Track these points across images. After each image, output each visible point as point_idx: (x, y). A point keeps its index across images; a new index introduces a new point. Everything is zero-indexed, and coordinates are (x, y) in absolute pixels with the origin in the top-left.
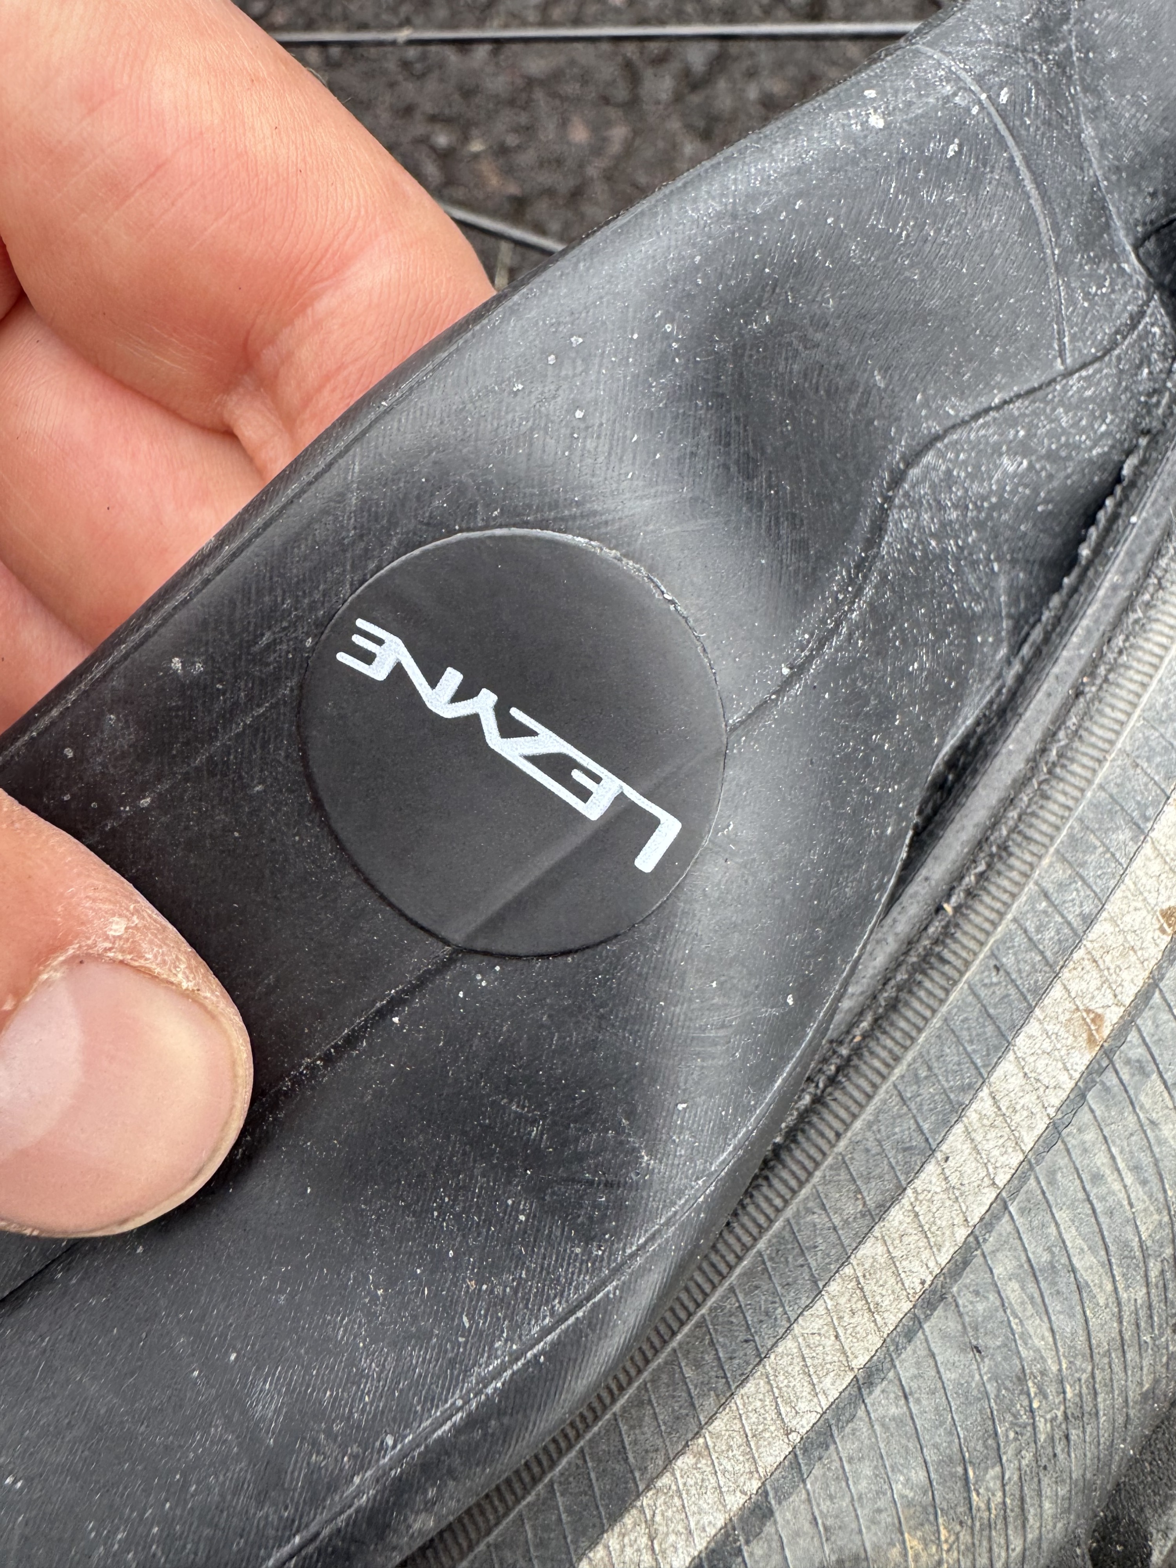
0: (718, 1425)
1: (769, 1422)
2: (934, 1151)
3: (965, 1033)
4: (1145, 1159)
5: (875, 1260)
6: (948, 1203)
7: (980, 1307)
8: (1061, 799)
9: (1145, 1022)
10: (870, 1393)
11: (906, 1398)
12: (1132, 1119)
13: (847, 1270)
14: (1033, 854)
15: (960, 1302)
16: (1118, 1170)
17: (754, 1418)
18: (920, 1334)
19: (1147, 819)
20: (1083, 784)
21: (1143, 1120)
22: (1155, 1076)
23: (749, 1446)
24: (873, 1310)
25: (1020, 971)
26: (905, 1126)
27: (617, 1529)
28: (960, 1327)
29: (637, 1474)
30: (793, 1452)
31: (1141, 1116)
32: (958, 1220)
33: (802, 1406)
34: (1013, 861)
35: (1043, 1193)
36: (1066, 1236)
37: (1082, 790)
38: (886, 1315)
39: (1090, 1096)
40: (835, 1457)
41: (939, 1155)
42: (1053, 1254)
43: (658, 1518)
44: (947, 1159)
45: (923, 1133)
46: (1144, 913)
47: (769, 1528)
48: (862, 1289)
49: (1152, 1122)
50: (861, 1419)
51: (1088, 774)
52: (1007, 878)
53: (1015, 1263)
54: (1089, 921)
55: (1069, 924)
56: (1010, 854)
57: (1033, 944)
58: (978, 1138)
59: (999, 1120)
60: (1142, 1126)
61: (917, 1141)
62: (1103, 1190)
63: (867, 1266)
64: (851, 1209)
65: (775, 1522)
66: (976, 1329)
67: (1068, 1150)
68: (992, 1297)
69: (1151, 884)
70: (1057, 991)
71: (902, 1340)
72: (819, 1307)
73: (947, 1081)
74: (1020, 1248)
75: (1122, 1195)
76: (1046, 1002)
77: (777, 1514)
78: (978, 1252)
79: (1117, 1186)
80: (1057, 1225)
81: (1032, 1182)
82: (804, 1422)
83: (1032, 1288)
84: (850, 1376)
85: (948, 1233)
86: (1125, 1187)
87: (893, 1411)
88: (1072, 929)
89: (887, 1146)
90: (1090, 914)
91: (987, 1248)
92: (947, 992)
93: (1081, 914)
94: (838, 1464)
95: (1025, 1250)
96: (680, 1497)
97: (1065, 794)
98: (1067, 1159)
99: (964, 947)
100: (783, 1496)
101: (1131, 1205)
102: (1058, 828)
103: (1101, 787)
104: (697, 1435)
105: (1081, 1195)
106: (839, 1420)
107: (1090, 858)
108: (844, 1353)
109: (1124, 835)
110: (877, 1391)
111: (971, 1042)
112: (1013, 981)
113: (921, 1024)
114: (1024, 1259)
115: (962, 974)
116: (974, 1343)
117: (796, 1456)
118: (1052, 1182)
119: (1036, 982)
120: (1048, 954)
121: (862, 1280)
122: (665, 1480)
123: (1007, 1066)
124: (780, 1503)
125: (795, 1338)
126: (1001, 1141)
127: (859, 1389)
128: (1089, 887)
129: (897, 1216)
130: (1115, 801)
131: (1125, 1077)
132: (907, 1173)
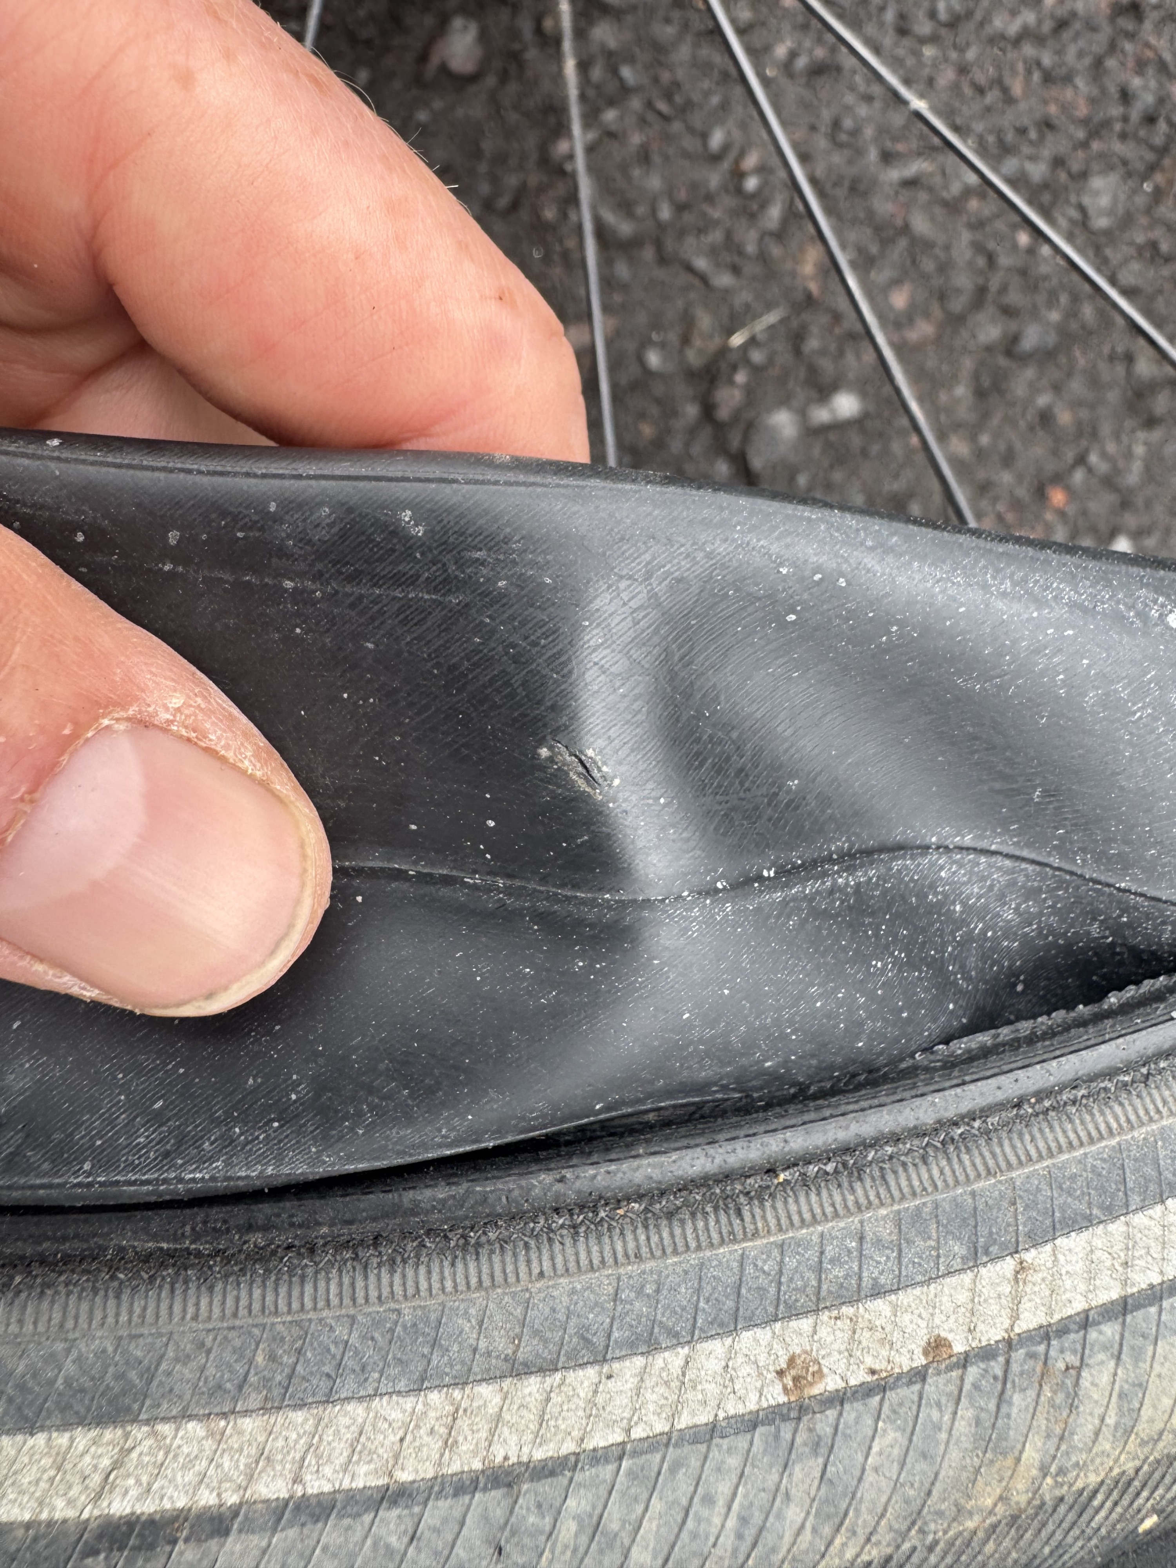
0: (247, 1424)
1: (289, 1458)
2: (605, 1360)
3: (709, 1288)
4: (757, 1518)
5: (485, 1405)
6: (581, 1413)
7: (532, 1519)
8: (936, 1172)
9: (850, 1412)
10: (389, 1508)
11: (412, 1539)
12: (775, 1477)
13: (457, 1394)
14: (878, 1195)
15: (520, 1501)
16: (729, 1508)
17: (280, 1443)
18: (467, 1498)
19: (987, 1252)
20: (962, 1178)
21: (783, 1487)
22: (821, 1460)
23: (257, 1462)
24: (449, 1444)
25: (791, 1280)
26: (600, 1319)
27: (94, 1433)
28: (502, 1521)
29: (148, 1403)
30: (286, 1502)
31: (784, 1481)
32: (576, 1434)
33: (327, 1470)
34: (857, 1186)
35: (659, 1473)
36: (645, 1523)
37: (957, 1182)
38: (455, 1457)
39: (761, 1430)
40: (315, 1535)
41: (606, 1369)
42: (623, 1527)
43: (134, 1455)
44: (609, 1377)
45: (609, 1337)
46: (923, 1324)
47: (213, 1544)
48: (454, 1419)
49: (787, 1494)
50: (362, 1524)
51: (972, 1175)
52: (843, 1195)
53: (588, 1508)
54: (878, 1292)
55: (860, 1278)
56: (860, 1179)
57: (819, 1269)
58: (648, 1383)
59: (675, 1384)
60: (777, 1490)
61: (599, 1340)
62: (705, 1513)
63: (475, 1404)
64: (502, 1345)
65: (222, 1545)
66: (513, 1533)
67: (706, 1458)
68: (548, 1520)
69: (948, 1306)
70: (805, 1324)
71: (449, 1490)
72: (408, 1403)
73: (663, 1315)
74: (603, 1500)
75: (714, 1531)
76: (792, 1324)
77: (230, 1539)
78: (568, 1474)
79: (717, 1521)
80: (646, 1509)
81: (658, 1457)
82: (316, 1484)
83: (584, 1539)
84: (382, 1481)
85: (560, 1437)
86: (723, 1526)
87: (393, 1540)
88: (859, 1285)
89: (573, 1321)
90: (883, 1286)
91: (579, 1477)
92: (722, 1242)
93: (875, 1279)
94: (312, 1543)
95: (605, 1507)
96: (167, 1454)
97: (942, 1172)
98: (699, 1464)
99: (764, 1217)
100: (248, 1528)
101: (714, 1545)
102: (914, 1194)
103: (973, 1194)
104: (224, 1415)
105: (684, 1502)
106: (344, 1507)
107: (919, 1242)
108: (397, 1457)
109: (959, 1249)
110: (395, 1512)
111: (708, 1301)
112: (780, 1283)
113: (681, 1249)
114: (598, 1511)
115: (745, 1239)
116: (503, 1543)
117: (286, 1505)
118: (673, 1470)
119: (797, 1300)
120: (825, 1287)
121: (461, 1412)
122: (165, 1429)
123: (717, 1347)
124: (240, 1531)
125: (368, 1409)
126: (663, 1402)
127: (383, 1498)
128: (900, 1263)
129: (533, 1386)
130: (975, 1215)
131: (799, 1440)
132: (569, 1358)
